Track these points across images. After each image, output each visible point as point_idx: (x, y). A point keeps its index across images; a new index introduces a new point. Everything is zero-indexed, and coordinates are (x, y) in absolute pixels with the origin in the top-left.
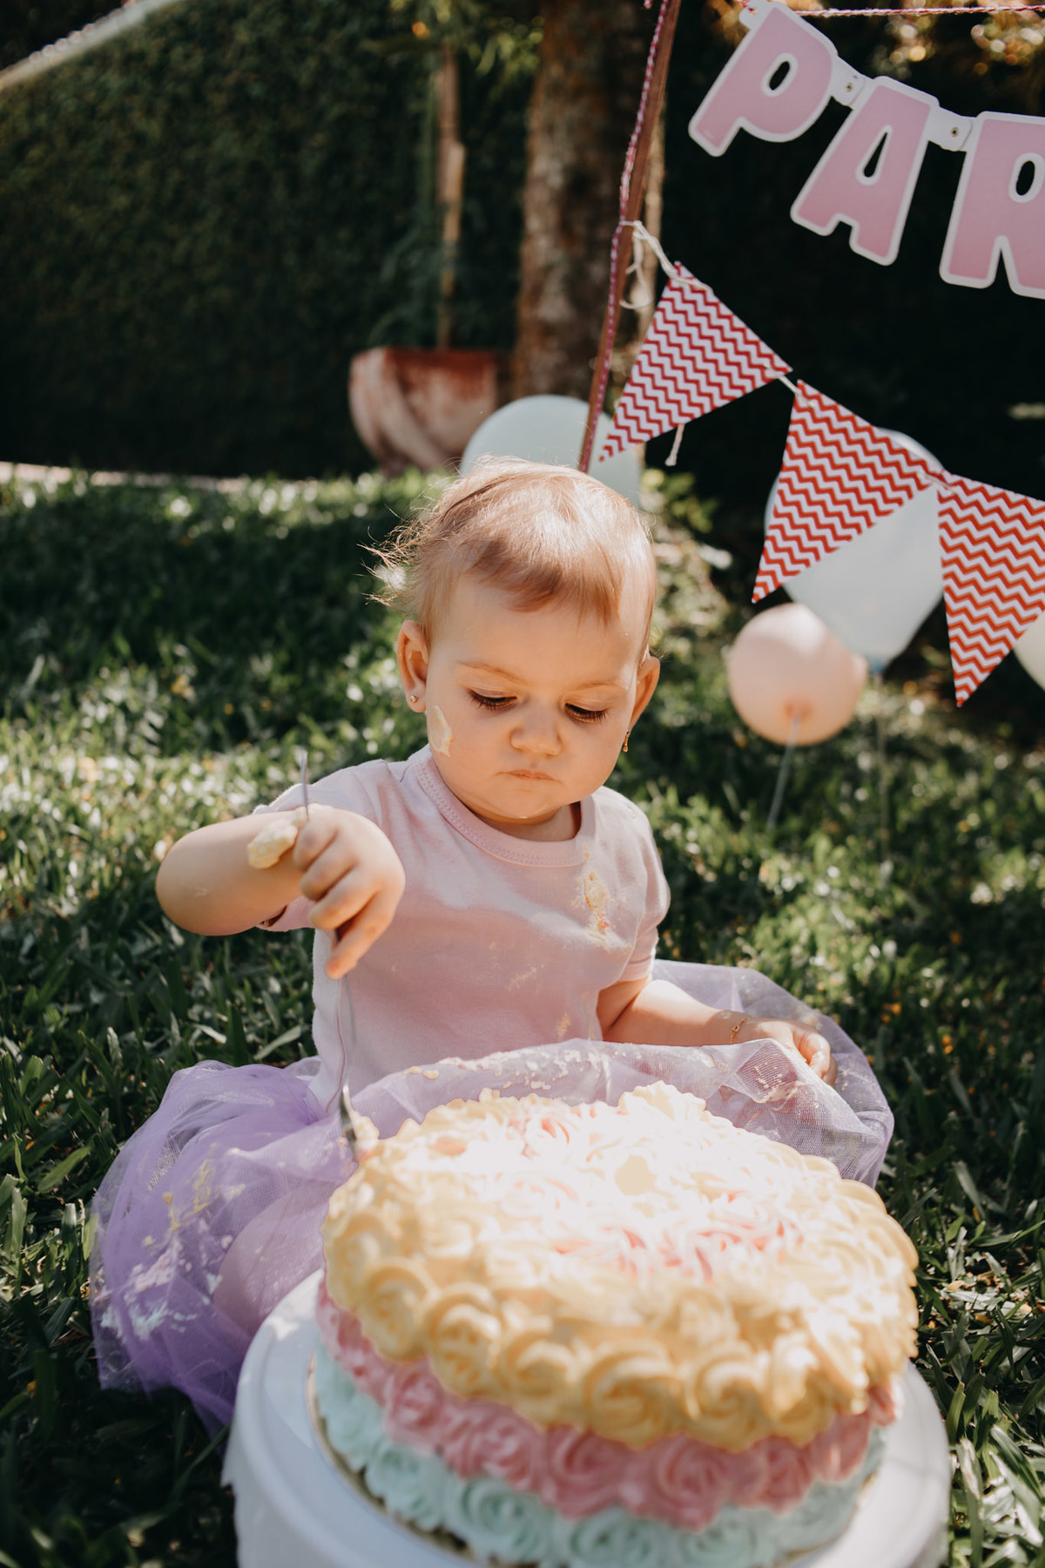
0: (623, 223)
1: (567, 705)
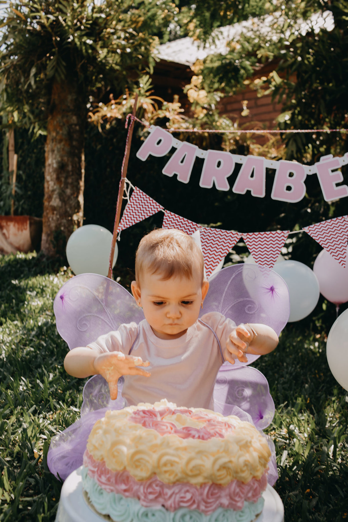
0: (122, 178)
1: (181, 302)
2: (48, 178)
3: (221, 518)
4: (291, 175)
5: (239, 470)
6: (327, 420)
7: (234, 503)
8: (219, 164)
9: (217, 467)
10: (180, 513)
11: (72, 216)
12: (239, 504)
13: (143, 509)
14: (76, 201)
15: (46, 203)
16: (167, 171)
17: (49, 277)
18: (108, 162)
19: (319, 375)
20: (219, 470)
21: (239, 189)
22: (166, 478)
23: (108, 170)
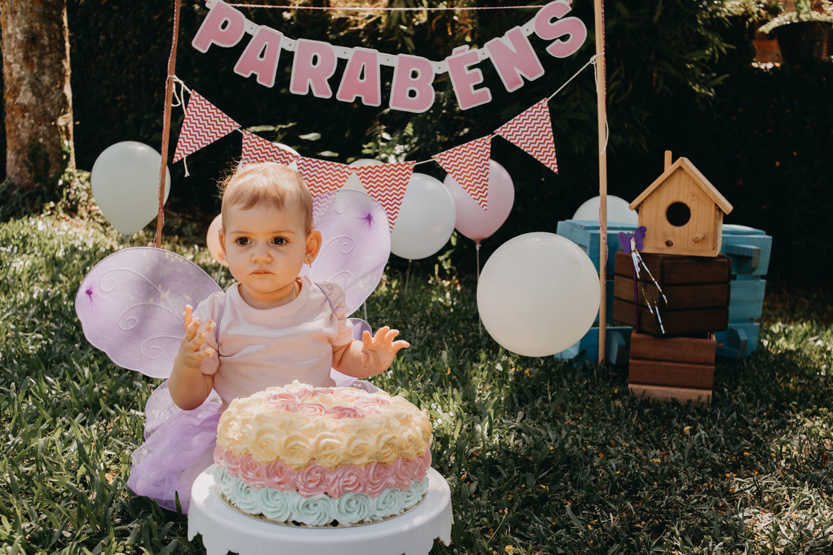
0: (169, 76)
2: (8, 57)
3: (388, 500)
4: (414, 75)
5: (404, 446)
6: (476, 394)
7: (400, 481)
8: (315, 61)
9: (381, 444)
10: (345, 498)
11: (55, 120)
12: (406, 483)
13: (304, 500)
14: (60, 95)
15: (9, 100)
16: (242, 68)
17: (29, 221)
18: (100, 24)
19: (457, 338)
20: (383, 448)
21: (346, 94)
22: (326, 463)
23: (102, 38)
